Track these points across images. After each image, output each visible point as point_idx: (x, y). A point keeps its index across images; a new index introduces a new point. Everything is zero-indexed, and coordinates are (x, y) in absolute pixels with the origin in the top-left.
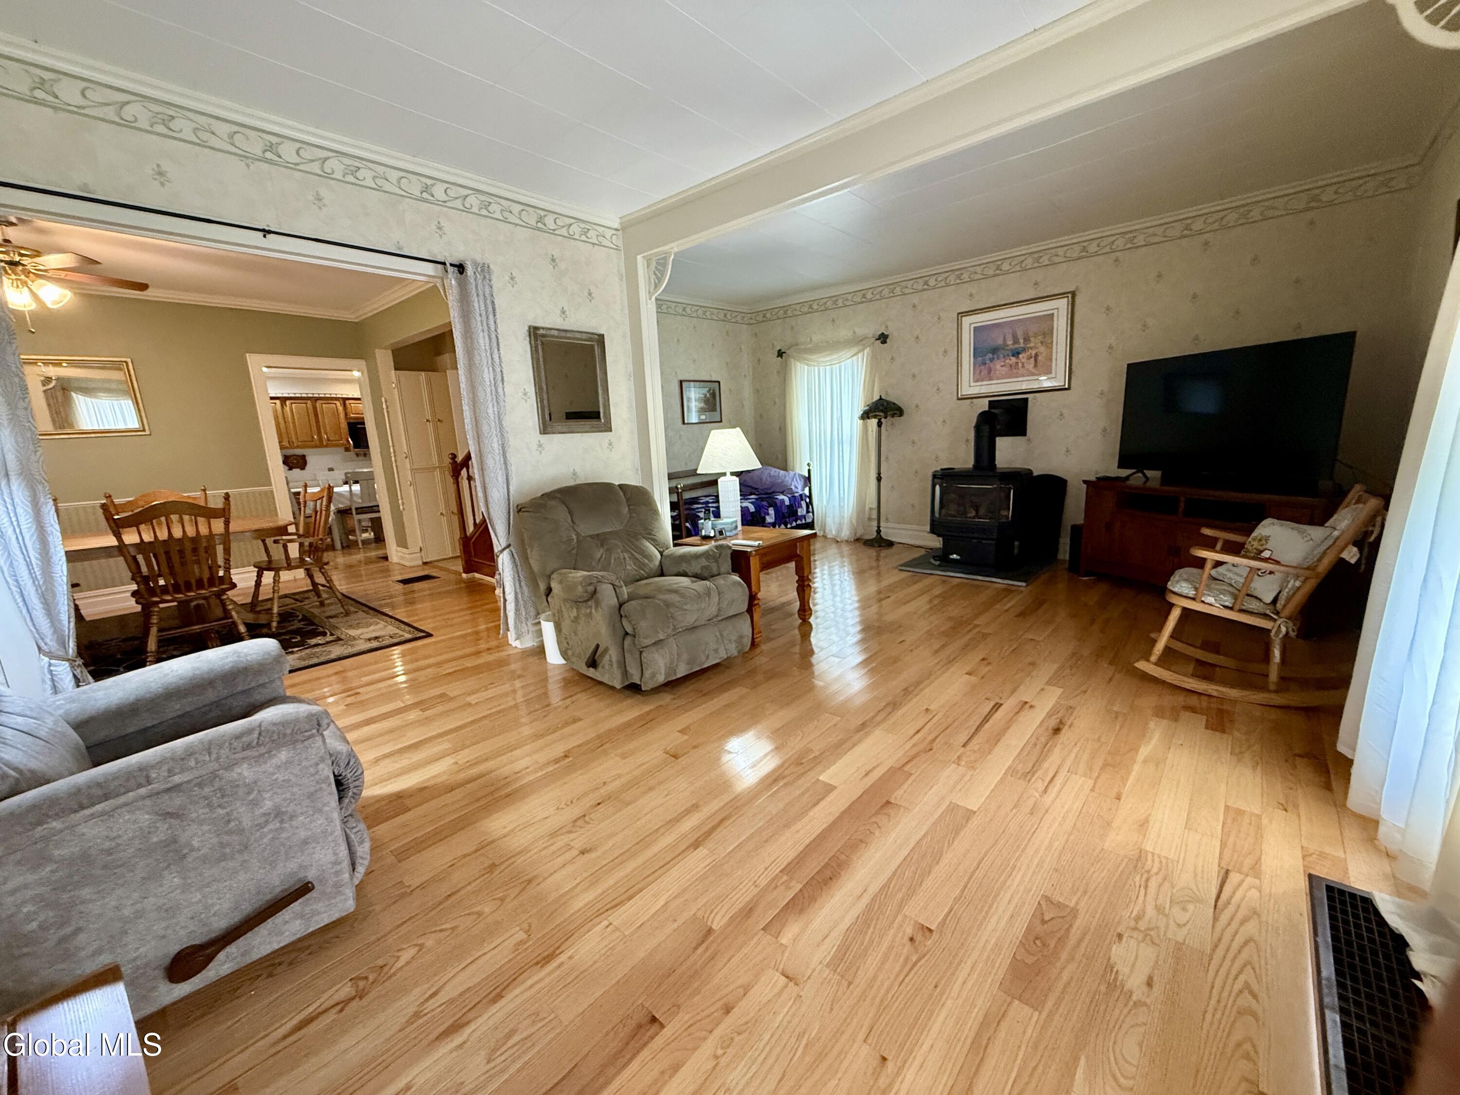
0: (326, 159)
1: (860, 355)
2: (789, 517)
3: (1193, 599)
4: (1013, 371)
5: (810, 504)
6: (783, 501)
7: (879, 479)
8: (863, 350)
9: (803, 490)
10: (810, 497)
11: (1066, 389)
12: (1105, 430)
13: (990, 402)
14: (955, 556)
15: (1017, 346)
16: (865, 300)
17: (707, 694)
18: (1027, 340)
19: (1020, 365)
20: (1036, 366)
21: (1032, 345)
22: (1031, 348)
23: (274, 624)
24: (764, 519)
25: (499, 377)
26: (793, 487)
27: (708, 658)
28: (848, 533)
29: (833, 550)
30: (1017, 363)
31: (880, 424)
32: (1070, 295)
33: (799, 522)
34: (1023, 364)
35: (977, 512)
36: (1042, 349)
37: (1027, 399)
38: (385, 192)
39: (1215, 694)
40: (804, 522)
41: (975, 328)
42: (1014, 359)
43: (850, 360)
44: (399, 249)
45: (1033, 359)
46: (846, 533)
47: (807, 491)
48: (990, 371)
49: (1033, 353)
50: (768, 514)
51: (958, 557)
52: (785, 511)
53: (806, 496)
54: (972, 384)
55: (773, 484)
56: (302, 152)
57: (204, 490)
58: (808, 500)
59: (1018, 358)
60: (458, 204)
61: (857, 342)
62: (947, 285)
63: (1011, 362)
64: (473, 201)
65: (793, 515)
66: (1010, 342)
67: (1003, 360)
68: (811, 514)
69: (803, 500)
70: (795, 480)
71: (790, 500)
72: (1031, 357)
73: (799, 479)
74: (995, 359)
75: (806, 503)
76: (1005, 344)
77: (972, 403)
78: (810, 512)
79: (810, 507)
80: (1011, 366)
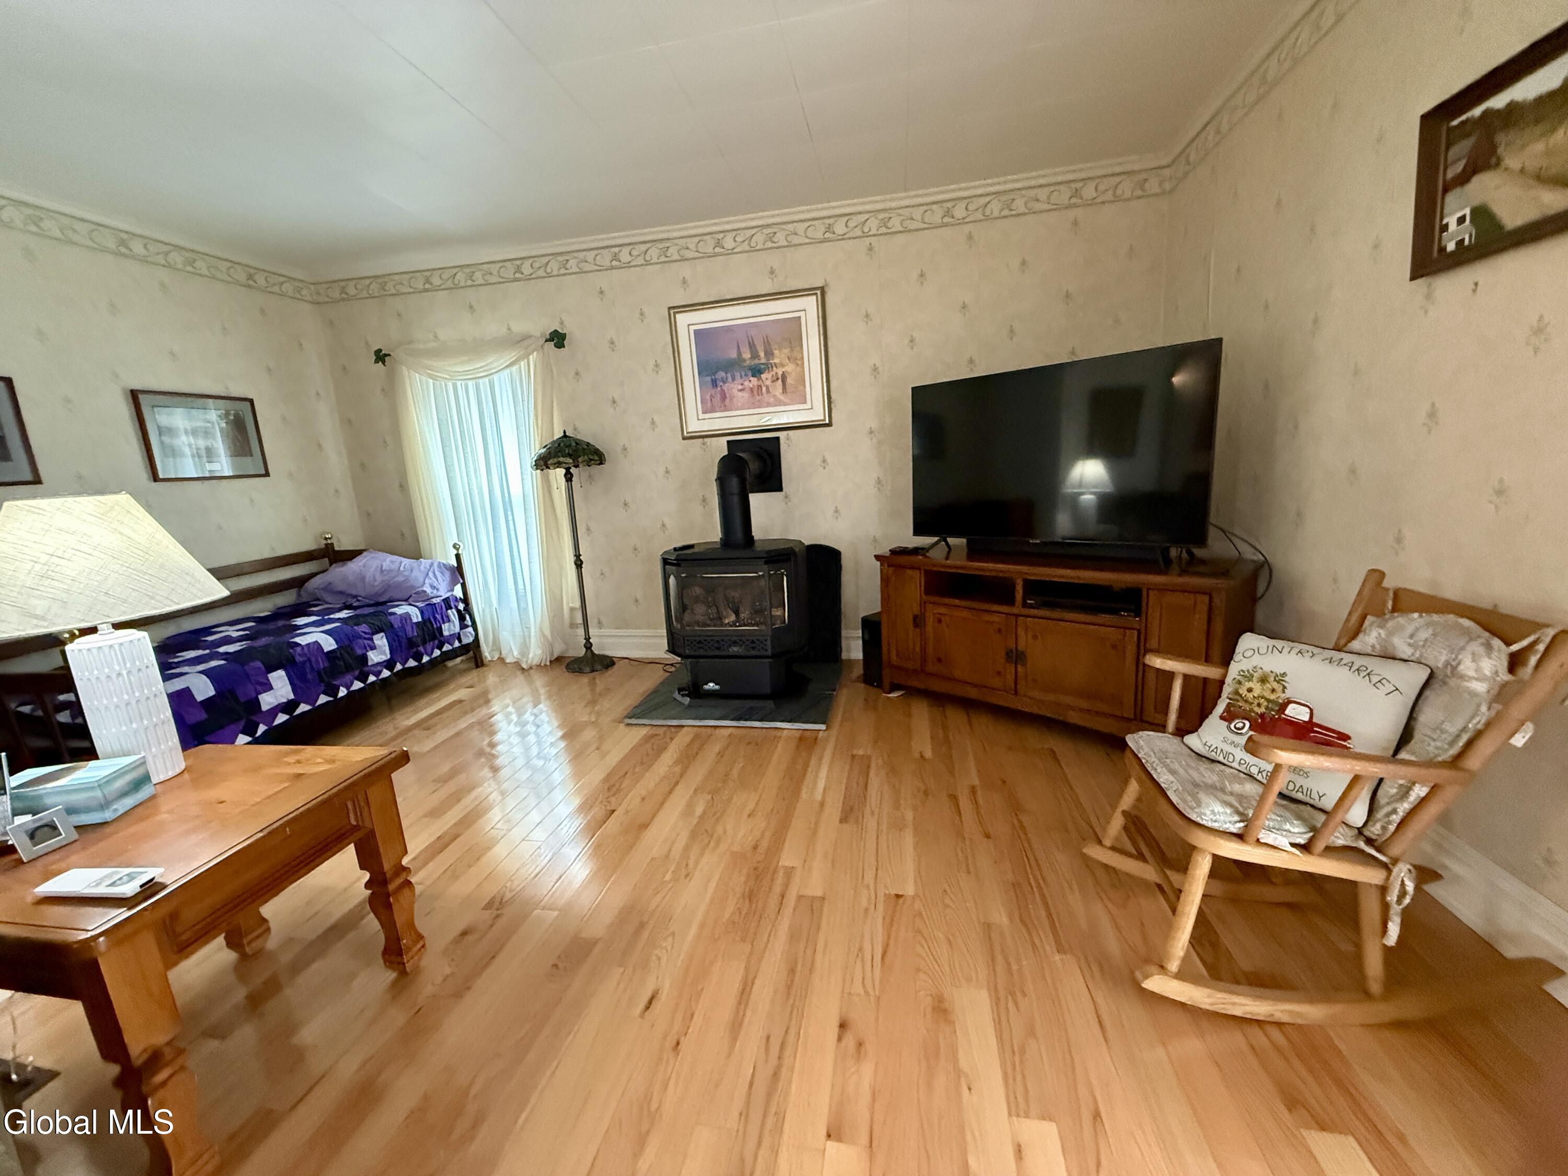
1: (523, 364)
2: (424, 643)
3: (1240, 837)
4: (757, 397)
5: (466, 613)
6: (407, 616)
7: (579, 564)
8: (527, 356)
9: (452, 590)
10: (466, 600)
11: (826, 425)
12: (879, 481)
13: (728, 442)
14: (711, 685)
15: (757, 361)
16: (520, 276)
18: (769, 354)
19: (764, 389)
21: (776, 361)
22: (776, 366)
24: (365, 659)
26: (426, 589)
28: (539, 652)
29: (519, 684)
30: (760, 387)
31: (569, 477)
32: (819, 292)
33: (447, 647)
34: (767, 388)
35: (737, 613)
36: (790, 368)
37: (778, 439)
40: (457, 644)
41: (697, 333)
42: (754, 380)
43: (507, 371)
45: (780, 381)
46: (536, 654)
47: (458, 592)
48: (724, 397)
49: (779, 372)
50: (373, 648)
51: (717, 687)
52: (413, 633)
53: (456, 599)
54: (701, 416)
55: (387, 587)
58: (461, 606)
59: (760, 379)
61: (518, 342)
62: (648, 263)
63: (751, 386)
65: (434, 638)
66: (747, 355)
67: (741, 381)
68: (470, 629)
69: (451, 608)
70: (431, 574)
71: (422, 613)
72: (778, 379)
73: (437, 573)
74: (730, 379)
75: (459, 611)
76: (740, 358)
77: (704, 444)
78: (467, 626)
79: (468, 617)
80: (752, 390)
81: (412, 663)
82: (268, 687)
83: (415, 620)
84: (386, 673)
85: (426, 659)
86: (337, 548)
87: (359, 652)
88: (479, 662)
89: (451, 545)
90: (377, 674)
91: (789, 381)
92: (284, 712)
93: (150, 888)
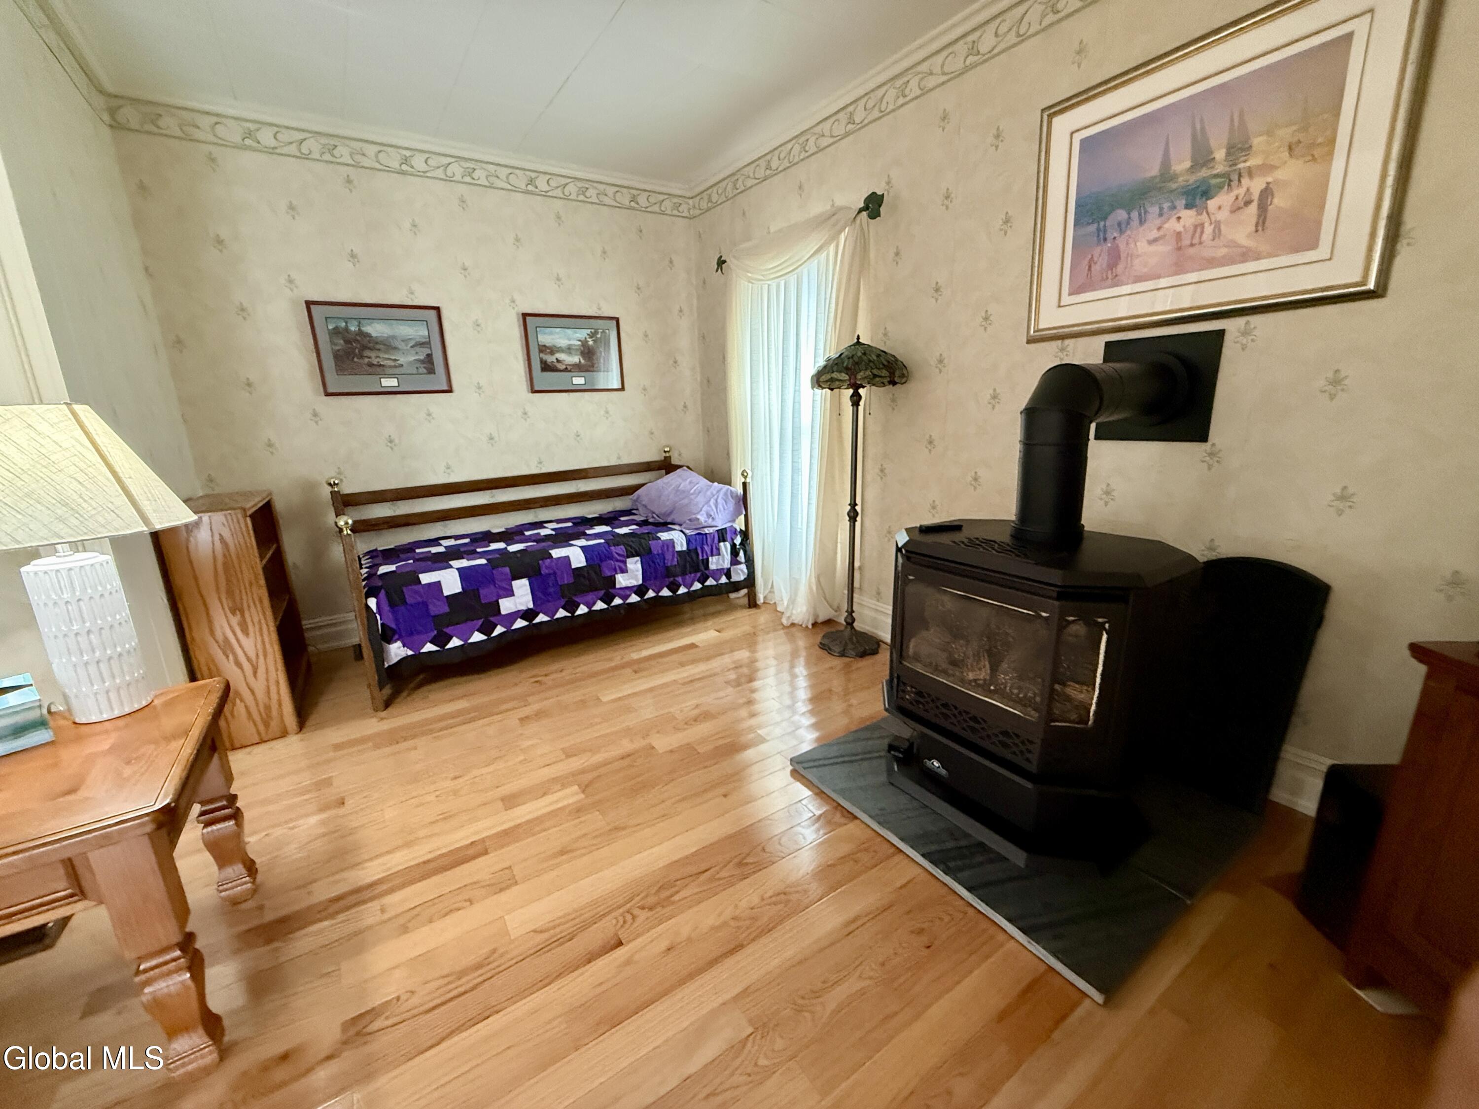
1: (831, 248)
2: (684, 574)
5: (743, 547)
6: (671, 543)
7: (853, 516)
8: (835, 237)
9: (734, 521)
10: (746, 535)
11: (1366, 295)
13: (1108, 345)
14: (936, 764)
15: (1204, 173)
18: (1239, 148)
19: (1209, 230)
21: (1252, 162)
22: (1250, 173)
24: (613, 580)
26: (702, 518)
29: (780, 642)
30: (1199, 227)
31: (856, 400)
33: (710, 582)
34: (1217, 225)
36: (1292, 172)
37: (1221, 333)
40: (724, 580)
42: (1189, 217)
45: (1253, 208)
46: (800, 612)
47: (739, 525)
48: (1115, 258)
49: (1256, 185)
50: (624, 571)
51: (943, 772)
52: (672, 561)
53: (735, 532)
54: (1066, 299)
58: (738, 540)
62: (1023, 39)
63: (1179, 227)
65: (696, 569)
67: (1158, 222)
68: (743, 567)
69: (724, 540)
70: (712, 501)
71: (689, 542)
72: (1248, 203)
73: (720, 500)
74: (1135, 222)
75: (733, 546)
76: (1166, 175)
77: (1062, 350)
78: (740, 563)
79: (742, 553)
81: (665, 592)
82: (510, 593)
83: (678, 548)
84: (634, 598)
85: (682, 590)
86: (673, 462)
87: (608, 573)
88: (752, 603)
89: (739, 472)
90: (625, 598)
92: (523, 618)
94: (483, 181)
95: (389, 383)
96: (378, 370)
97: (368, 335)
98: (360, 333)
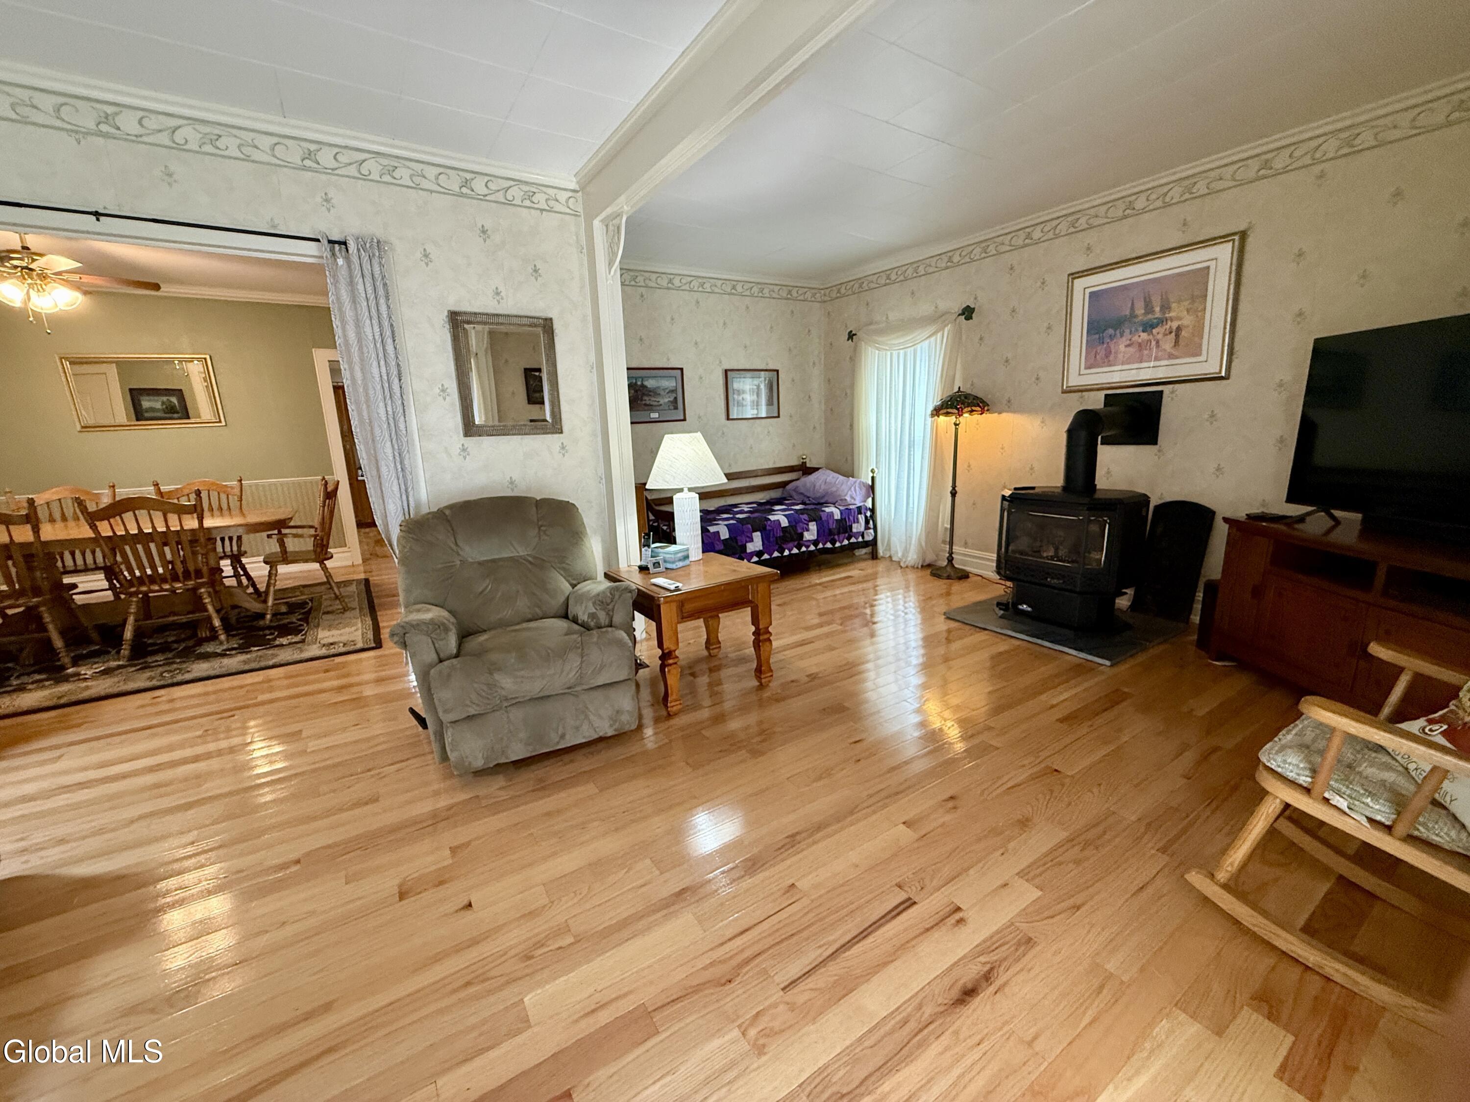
0: (175, 130)
1: (939, 335)
2: (839, 534)
3: (1307, 791)
4: (1141, 353)
5: (871, 519)
6: (832, 514)
7: (954, 494)
8: (943, 329)
9: (865, 501)
10: (873, 510)
11: (1221, 378)
13: (1106, 396)
14: (1025, 606)
15: (1150, 316)
16: (951, 265)
17: (543, 788)
18: (1166, 307)
19: (1153, 343)
20: (1177, 343)
21: (1172, 314)
22: (1172, 320)
23: (268, 617)
24: (801, 535)
25: (394, 372)
26: (848, 498)
27: (563, 736)
28: (915, 557)
29: (897, 577)
30: (1149, 341)
31: (957, 424)
32: (1237, 238)
33: (853, 540)
34: (1158, 342)
35: (1057, 549)
37: (1161, 392)
38: (253, 161)
39: (1337, 978)
40: (860, 539)
41: (1092, 294)
42: (1144, 336)
43: (927, 342)
44: (274, 227)
45: (1173, 334)
46: (912, 557)
47: (869, 504)
48: (1109, 353)
49: (1175, 325)
50: (808, 530)
51: (1029, 609)
52: (833, 526)
53: (866, 509)
54: (1083, 371)
55: (826, 494)
56: (145, 122)
57: (240, 481)
58: (869, 514)
59: (1151, 333)
60: (352, 171)
61: (937, 319)
62: (1057, 236)
63: (1140, 341)
64: (372, 167)
65: (845, 532)
66: (1140, 311)
67: (1130, 337)
68: (872, 531)
69: (861, 513)
70: (853, 489)
71: (841, 514)
72: (1171, 333)
73: (857, 488)
74: (1118, 335)
75: (866, 517)
76: (1133, 315)
77: (1082, 397)
78: (870, 528)
79: (871, 522)
80: (1140, 345)
81: (829, 545)
82: (752, 540)
83: (836, 518)
84: (812, 548)
85: (838, 545)
86: (808, 465)
87: (800, 531)
88: (874, 556)
89: (870, 469)
90: (808, 547)
91: (1184, 333)
92: (757, 556)
93: (677, 589)
94: (709, 290)
95: (654, 415)
96: (650, 408)
97: (646, 387)
98: (643, 386)
